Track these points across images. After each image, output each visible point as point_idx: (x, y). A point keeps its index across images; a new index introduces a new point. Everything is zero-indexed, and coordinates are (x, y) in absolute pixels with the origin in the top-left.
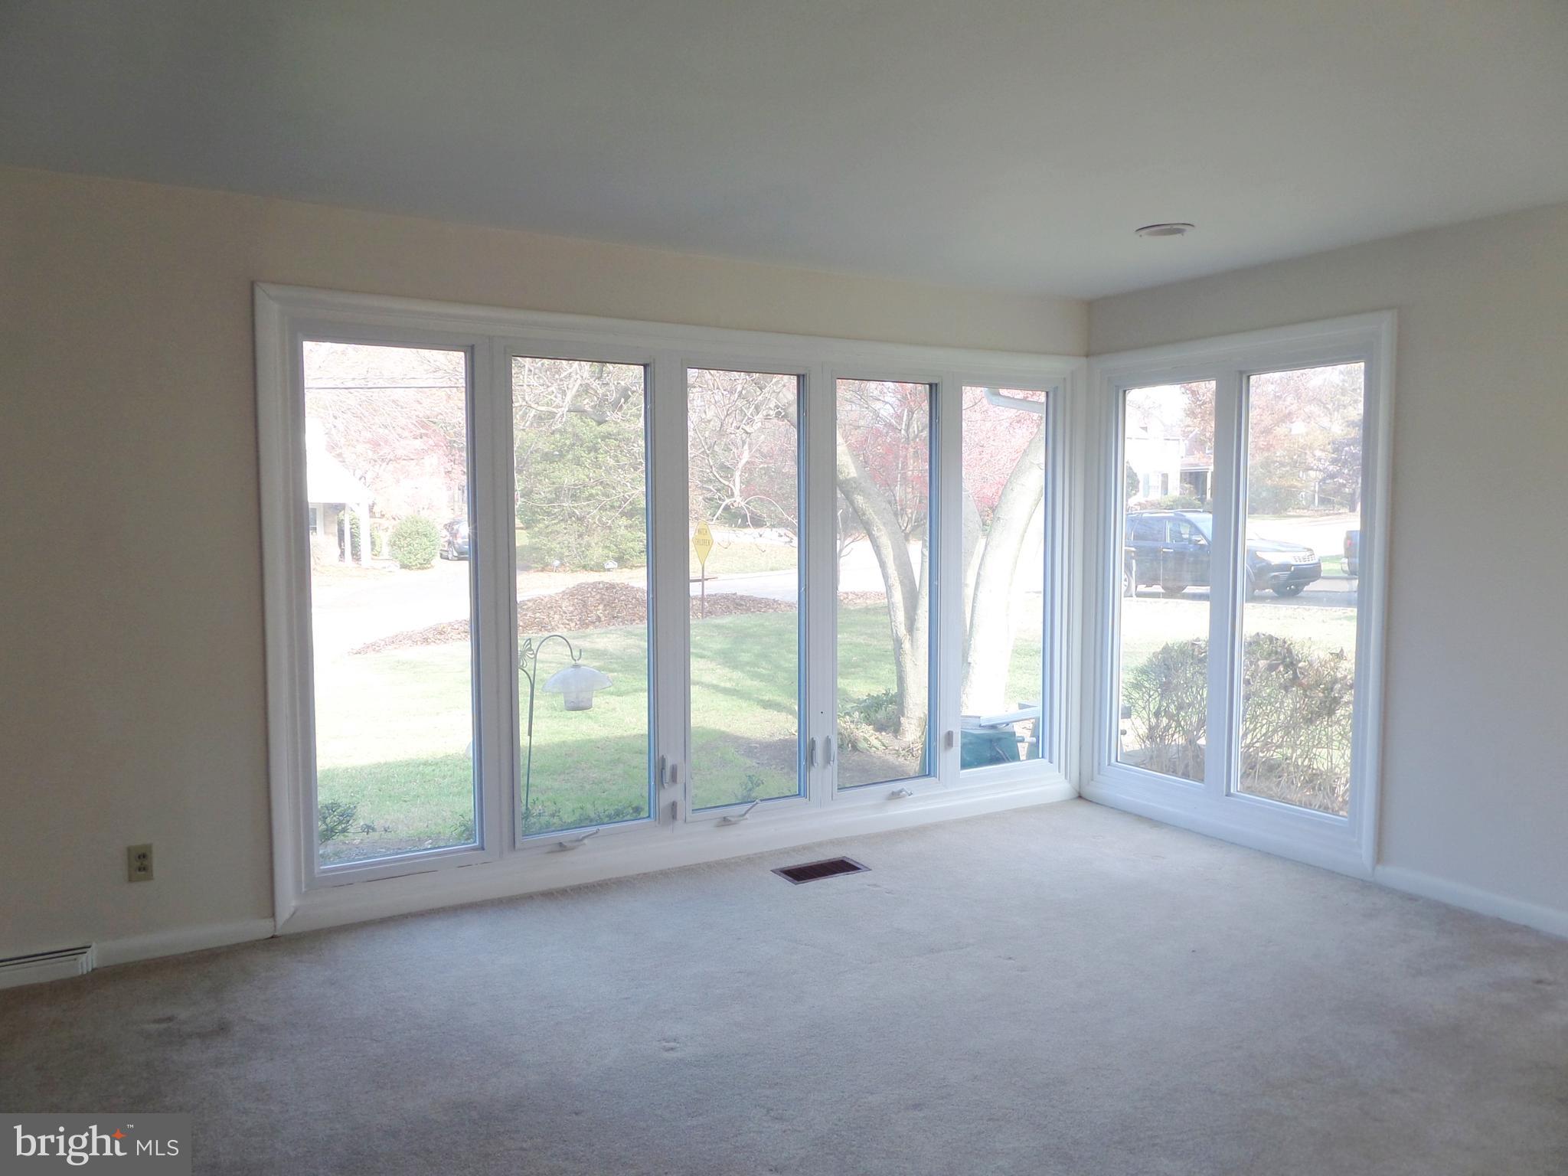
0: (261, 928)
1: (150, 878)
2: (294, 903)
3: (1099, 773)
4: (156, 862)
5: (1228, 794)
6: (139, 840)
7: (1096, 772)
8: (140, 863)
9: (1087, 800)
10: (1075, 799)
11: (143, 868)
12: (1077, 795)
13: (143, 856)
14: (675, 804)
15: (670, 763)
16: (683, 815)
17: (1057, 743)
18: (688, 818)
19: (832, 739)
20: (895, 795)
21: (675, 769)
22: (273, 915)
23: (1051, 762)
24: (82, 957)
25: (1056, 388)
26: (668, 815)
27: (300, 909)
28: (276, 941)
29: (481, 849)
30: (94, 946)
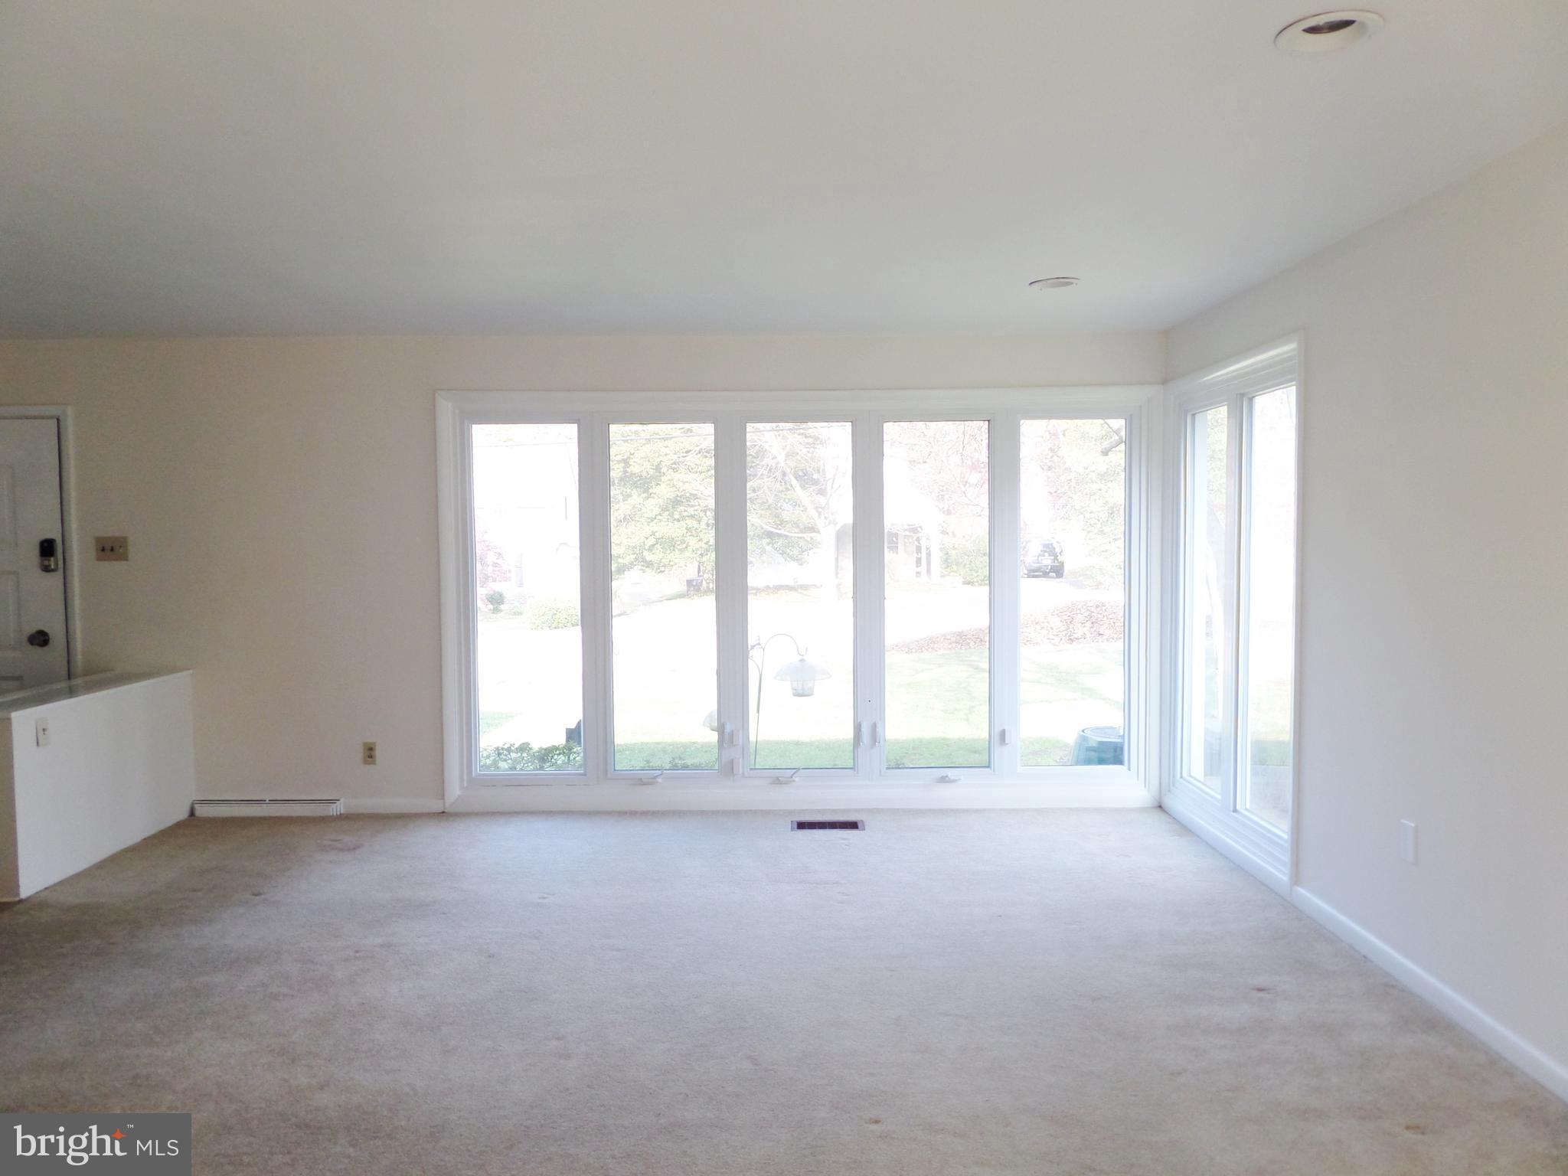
0: (436, 806)
1: (374, 763)
2: (458, 793)
3: (1174, 785)
4: (378, 752)
5: (1235, 811)
6: (370, 740)
7: (1171, 784)
8: (370, 753)
9: (1167, 813)
10: (1156, 807)
11: (371, 757)
12: (1157, 804)
13: (371, 749)
14: (732, 761)
15: (728, 729)
16: (741, 772)
17: (1135, 752)
18: (746, 774)
19: (879, 725)
20: (944, 780)
21: (732, 734)
22: (443, 798)
23: (1129, 770)
24: (334, 806)
25: (1131, 416)
26: (728, 769)
27: (459, 796)
28: (442, 815)
29: (584, 775)
30: (342, 800)
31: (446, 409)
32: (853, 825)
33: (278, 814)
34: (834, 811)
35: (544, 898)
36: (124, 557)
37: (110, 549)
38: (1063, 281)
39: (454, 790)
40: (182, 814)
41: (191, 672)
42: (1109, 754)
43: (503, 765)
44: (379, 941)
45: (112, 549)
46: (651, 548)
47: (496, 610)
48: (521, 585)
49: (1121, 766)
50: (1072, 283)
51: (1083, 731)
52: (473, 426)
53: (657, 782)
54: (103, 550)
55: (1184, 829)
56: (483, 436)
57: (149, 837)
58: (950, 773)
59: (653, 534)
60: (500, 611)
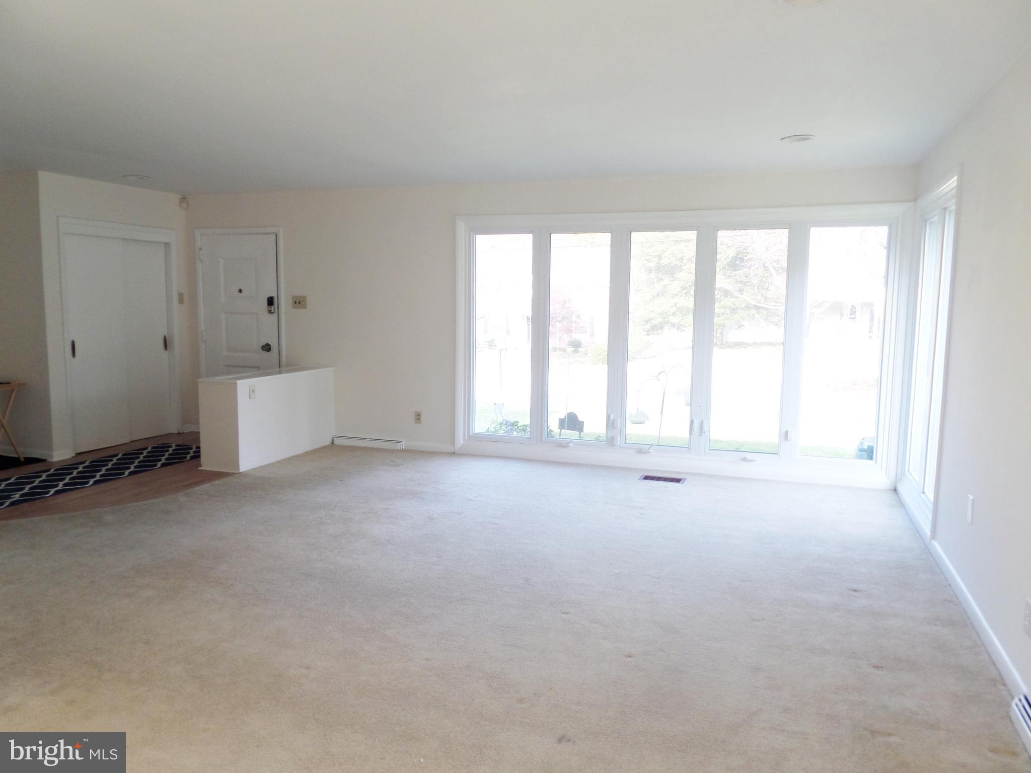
0: (449, 449)
1: (420, 423)
2: (462, 442)
3: (904, 476)
4: (422, 417)
5: (923, 493)
6: (418, 410)
7: (902, 475)
8: (418, 417)
9: (898, 495)
10: (891, 490)
11: (419, 419)
12: (893, 488)
13: (419, 415)
14: (613, 437)
15: (612, 417)
16: (618, 444)
17: (879, 453)
18: (622, 446)
19: (705, 422)
20: (745, 459)
21: (613, 422)
22: (453, 444)
23: (876, 463)
24: (399, 444)
25: (891, 224)
26: (611, 441)
27: (462, 445)
28: (453, 454)
29: (530, 438)
30: (404, 442)
31: (461, 226)
32: (678, 481)
33: (370, 446)
34: (672, 472)
35: (476, 497)
36: (305, 307)
37: (299, 302)
38: (803, 138)
39: (460, 441)
40: (328, 442)
41: (334, 368)
42: (869, 453)
43: (501, 432)
44: (384, 506)
45: (299, 303)
46: (674, 314)
47: (575, 352)
48: (592, 336)
49: (871, 461)
50: (808, 139)
51: (863, 439)
52: (477, 236)
53: (569, 446)
54: (295, 303)
55: (901, 504)
56: (483, 242)
57: (309, 451)
58: (749, 456)
59: (675, 305)
60: (579, 352)
